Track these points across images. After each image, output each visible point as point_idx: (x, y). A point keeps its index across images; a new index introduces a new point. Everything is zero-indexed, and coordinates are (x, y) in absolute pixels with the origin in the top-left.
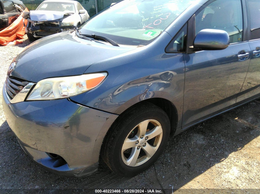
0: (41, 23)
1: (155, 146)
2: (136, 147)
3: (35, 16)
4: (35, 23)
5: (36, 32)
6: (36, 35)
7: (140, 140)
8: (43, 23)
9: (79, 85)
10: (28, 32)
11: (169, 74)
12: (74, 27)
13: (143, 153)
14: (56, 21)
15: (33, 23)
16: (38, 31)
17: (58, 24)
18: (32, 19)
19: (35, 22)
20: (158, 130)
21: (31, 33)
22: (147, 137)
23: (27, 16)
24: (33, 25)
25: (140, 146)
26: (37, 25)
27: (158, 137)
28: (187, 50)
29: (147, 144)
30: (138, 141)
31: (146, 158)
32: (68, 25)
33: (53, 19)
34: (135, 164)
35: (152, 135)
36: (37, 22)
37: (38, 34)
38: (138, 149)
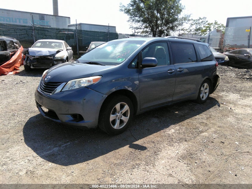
0: (38, 57)
1: (127, 116)
2: (117, 119)
3: (33, 52)
4: (33, 58)
5: (33, 64)
6: (33, 66)
7: (118, 114)
8: (39, 57)
9: (89, 81)
10: (26, 65)
11: (130, 79)
12: (64, 60)
13: (122, 122)
14: (50, 56)
15: (30, 57)
16: (35, 63)
17: (52, 58)
18: (30, 54)
19: (33, 56)
20: (126, 107)
21: (29, 65)
22: (122, 112)
23: (26, 52)
24: (31, 59)
25: (119, 118)
26: (34, 59)
27: (127, 111)
28: (139, 67)
29: (123, 116)
30: (117, 115)
31: (124, 124)
32: (59, 59)
33: (48, 54)
34: (119, 128)
35: (124, 111)
36: (34, 56)
37: (35, 66)
38: (118, 119)
